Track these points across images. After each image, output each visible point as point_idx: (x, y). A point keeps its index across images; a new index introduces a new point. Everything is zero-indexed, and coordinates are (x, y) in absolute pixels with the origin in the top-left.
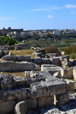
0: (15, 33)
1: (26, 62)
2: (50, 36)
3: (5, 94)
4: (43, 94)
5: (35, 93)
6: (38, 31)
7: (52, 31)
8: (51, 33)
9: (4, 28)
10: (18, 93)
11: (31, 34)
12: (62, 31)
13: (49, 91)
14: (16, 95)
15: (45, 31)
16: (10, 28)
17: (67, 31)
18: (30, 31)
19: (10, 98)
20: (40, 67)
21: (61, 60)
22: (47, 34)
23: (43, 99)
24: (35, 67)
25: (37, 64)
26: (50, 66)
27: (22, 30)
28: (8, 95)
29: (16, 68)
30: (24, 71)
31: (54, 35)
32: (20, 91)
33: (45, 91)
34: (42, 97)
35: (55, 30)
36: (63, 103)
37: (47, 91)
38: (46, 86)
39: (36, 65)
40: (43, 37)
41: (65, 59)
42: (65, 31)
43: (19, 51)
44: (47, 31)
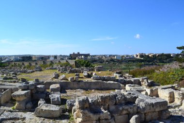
0: (83, 57)
1: (112, 82)
2: (112, 60)
3: (121, 109)
4: (150, 109)
5: (144, 109)
6: (102, 56)
7: (114, 56)
8: (113, 58)
9: (74, 53)
10: (131, 108)
11: (97, 58)
12: (123, 56)
13: (154, 107)
14: (129, 110)
15: (108, 56)
16: (79, 53)
17: (127, 56)
18: (95, 56)
19: (125, 112)
20: (125, 86)
21: (141, 80)
22: (110, 58)
23: (150, 114)
26: (134, 86)
27: (88, 55)
28: (123, 109)
29: (104, 87)
30: (115, 89)
31: (116, 59)
32: (132, 107)
33: (151, 107)
34: (149, 112)
35: (116, 55)
36: (165, 118)
37: (153, 107)
38: (153, 103)
39: (121, 85)
40: (107, 61)
41: (145, 80)
42: (125, 56)
43: (99, 72)
44: (110, 56)
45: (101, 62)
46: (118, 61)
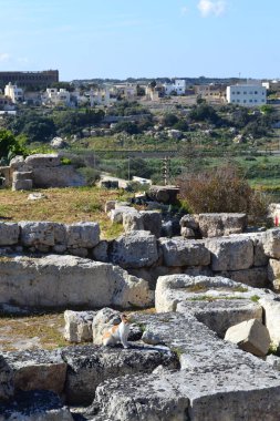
0: (9, 91)
1: (70, 260)
2: (206, 114)
7: (220, 85)
8: (212, 98)
11: (104, 100)
12: (277, 89)
15: (180, 85)
18: (96, 84)
20: (152, 287)
21: (268, 250)
22: (192, 100)
24: (119, 288)
25: (133, 269)
27: (49, 79)
29: (13, 293)
30: (63, 312)
31: (231, 108)
39: (128, 278)
40: (171, 121)
43: (31, 196)
44: (193, 84)
45: (133, 130)
46: (247, 119)
